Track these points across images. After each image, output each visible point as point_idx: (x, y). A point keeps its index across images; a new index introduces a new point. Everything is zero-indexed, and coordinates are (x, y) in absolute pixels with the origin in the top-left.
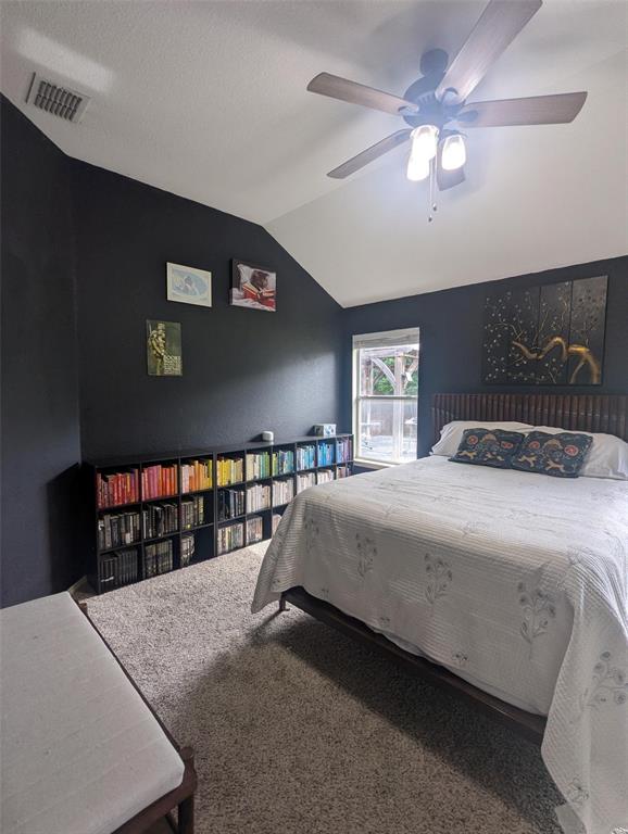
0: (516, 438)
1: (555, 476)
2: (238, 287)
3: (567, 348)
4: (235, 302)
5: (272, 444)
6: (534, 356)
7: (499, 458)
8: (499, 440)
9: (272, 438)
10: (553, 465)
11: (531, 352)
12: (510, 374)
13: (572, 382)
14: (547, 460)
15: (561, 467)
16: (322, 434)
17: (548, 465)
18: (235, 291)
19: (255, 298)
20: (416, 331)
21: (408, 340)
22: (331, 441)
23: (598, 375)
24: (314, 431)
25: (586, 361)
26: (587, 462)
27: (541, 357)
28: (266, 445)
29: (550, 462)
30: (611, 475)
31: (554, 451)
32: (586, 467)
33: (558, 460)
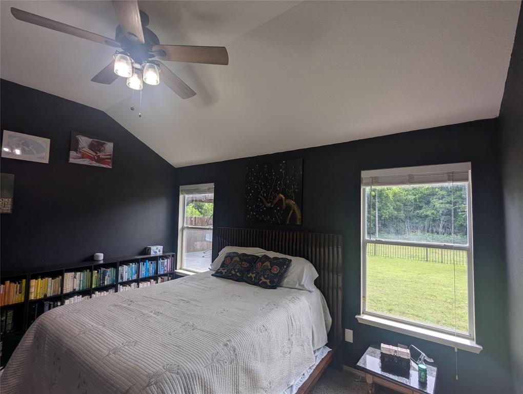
0: (254, 259)
1: (263, 287)
2: (76, 150)
3: (285, 201)
4: (71, 160)
5: (102, 262)
6: (269, 205)
7: (238, 274)
8: (241, 260)
9: (102, 258)
10: (264, 280)
11: (268, 202)
12: (257, 216)
13: (288, 222)
14: (260, 276)
15: (268, 281)
16: (150, 254)
17: (261, 280)
18: (72, 153)
19: (92, 159)
20: (212, 185)
21: (208, 191)
22: (155, 259)
23: (299, 219)
24: (146, 251)
25: (294, 210)
26: (285, 278)
27: (272, 206)
28: (96, 263)
29: (262, 278)
30: (297, 286)
31: (266, 270)
32: (286, 280)
33: (266, 276)
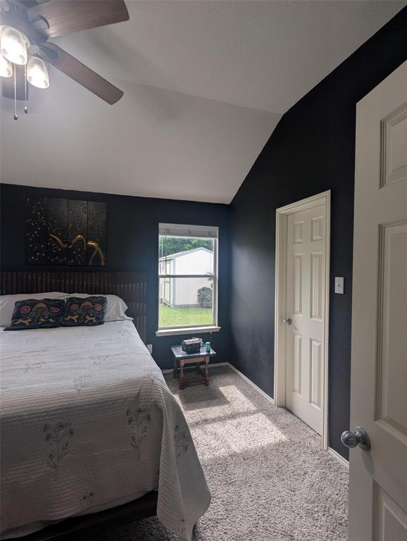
3: (86, 242)
6: (65, 246)
8: (48, 307)
10: (89, 318)
11: (64, 243)
12: (48, 258)
13: (90, 264)
14: (85, 316)
15: (94, 319)
17: (86, 319)
23: (104, 260)
25: (97, 251)
27: (70, 247)
29: (88, 317)
31: (88, 310)
32: (106, 316)
33: (91, 315)
